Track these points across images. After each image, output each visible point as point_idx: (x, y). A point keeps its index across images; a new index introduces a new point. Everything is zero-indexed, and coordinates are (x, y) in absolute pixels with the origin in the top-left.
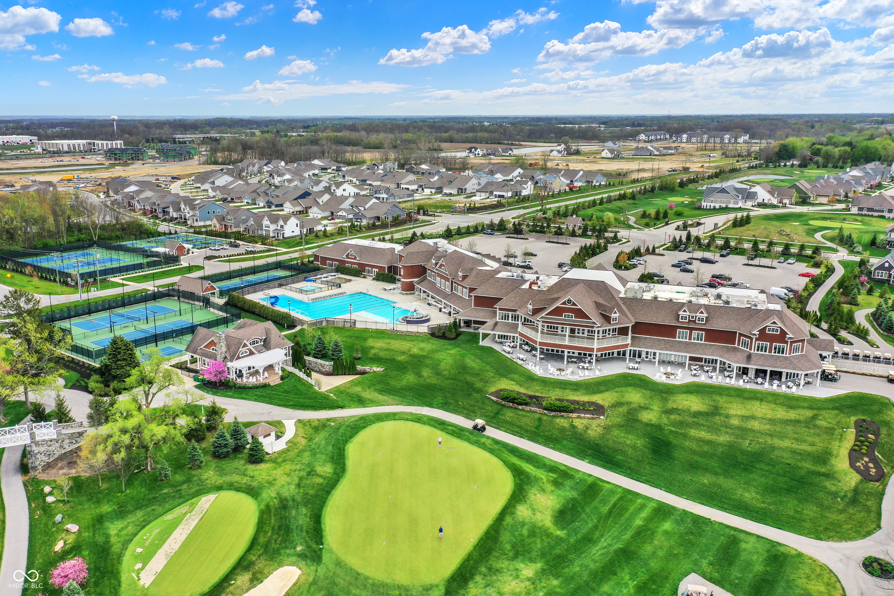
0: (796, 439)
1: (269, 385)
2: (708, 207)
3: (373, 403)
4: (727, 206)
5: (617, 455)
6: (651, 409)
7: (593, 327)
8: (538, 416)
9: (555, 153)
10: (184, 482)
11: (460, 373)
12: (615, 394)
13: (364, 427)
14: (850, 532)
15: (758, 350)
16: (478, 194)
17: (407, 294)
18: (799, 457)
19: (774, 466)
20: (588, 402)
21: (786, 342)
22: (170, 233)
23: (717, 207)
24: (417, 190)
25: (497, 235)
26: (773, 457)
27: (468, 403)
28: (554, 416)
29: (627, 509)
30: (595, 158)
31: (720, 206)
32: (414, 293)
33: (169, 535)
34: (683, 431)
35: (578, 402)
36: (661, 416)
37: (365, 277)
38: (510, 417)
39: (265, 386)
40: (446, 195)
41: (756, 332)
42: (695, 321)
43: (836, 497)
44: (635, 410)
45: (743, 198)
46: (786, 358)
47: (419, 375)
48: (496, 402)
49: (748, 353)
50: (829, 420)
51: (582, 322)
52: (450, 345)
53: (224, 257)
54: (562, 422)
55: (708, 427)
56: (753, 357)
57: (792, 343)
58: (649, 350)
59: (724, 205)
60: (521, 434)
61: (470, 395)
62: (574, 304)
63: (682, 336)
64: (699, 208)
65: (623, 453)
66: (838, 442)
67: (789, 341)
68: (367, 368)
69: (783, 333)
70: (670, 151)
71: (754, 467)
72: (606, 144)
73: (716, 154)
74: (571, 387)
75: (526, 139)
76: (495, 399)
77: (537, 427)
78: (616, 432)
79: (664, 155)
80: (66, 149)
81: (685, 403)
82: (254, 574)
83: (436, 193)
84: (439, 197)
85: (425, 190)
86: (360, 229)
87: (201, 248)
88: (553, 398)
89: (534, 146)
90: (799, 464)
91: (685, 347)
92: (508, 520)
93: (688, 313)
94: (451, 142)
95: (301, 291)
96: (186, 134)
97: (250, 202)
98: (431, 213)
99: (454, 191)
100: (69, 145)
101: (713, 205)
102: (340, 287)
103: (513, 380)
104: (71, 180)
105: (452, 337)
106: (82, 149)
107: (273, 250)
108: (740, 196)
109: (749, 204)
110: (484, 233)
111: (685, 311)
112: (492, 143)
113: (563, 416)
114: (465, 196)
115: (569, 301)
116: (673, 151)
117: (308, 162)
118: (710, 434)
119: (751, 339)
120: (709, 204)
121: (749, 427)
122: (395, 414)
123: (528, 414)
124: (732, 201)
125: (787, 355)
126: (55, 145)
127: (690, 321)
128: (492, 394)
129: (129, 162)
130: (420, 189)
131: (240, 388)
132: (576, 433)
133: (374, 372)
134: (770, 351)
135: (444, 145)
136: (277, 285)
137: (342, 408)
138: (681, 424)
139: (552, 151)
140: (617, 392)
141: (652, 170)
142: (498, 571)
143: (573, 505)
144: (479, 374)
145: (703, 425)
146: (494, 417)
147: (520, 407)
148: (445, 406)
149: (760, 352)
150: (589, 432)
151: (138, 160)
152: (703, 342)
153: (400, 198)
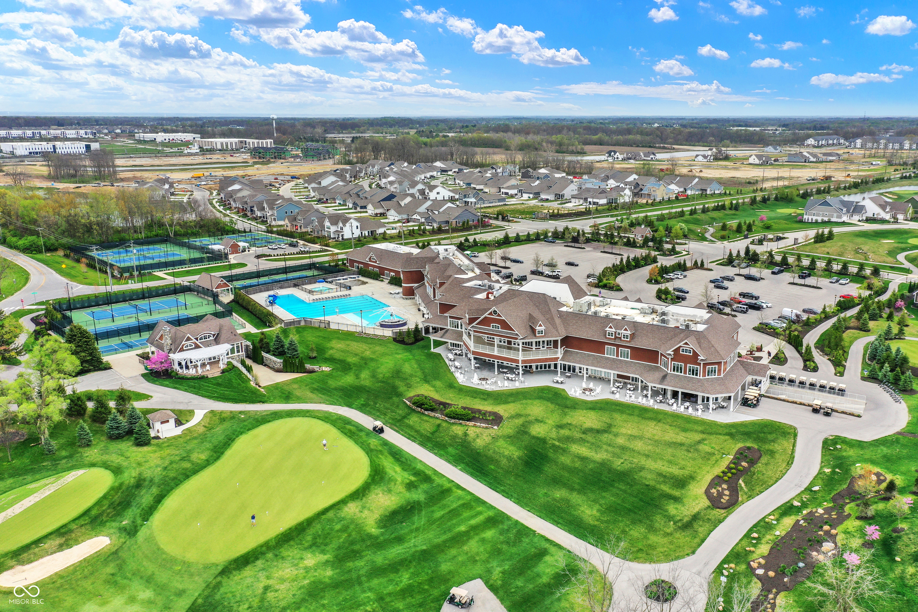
0: (670, 462)
1: (207, 377)
2: (810, 221)
3: (299, 400)
4: (829, 219)
5: (491, 464)
6: (545, 423)
7: (516, 339)
8: (438, 422)
9: (700, 158)
10: (65, 457)
11: (392, 377)
12: (519, 406)
13: (269, 421)
14: (661, 554)
15: (674, 370)
16: (573, 200)
17: (407, 299)
18: (662, 479)
19: (631, 486)
20: (490, 412)
21: (699, 364)
22: (245, 232)
23: (820, 221)
24: (516, 195)
25: (558, 243)
26: (636, 477)
27: (384, 406)
28: (453, 423)
29: (461, 515)
30: (743, 164)
31: (822, 220)
32: (414, 298)
33: (20, 500)
34: (565, 446)
35: (479, 411)
36: (552, 429)
37: (382, 281)
38: (414, 422)
39: (202, 378)
40: (542, 200)
41: (670, 352)
42: (620, 338)
43: (670, 521)
44: (530, 422)
45: (848, 211)
46: (699, 380)
47: (357, 377)
48: (409, 407)
49: (665, 373)
50: (713, 445)
51: (507, 333)
52: (404, 349)
53: (274, 256)
54: (458, 430)
55: (593, 444)
56: (668, 377)
57: (705, 365)
58: (582, 366)
59: (826, 219)
60: (415, 438)
61: (390, 398)
62: (499, 315)
63: (610, 353)
64: (801, 221)
65: (496, 462)
66: (709, 468)
67: (702, 363)
68: (316, 368)
69: (696, 355)
70: (831, 158)
71: (612, 486)
72: (766, 149)
73: (881, 163)
74: (482, 396)
75: (685, 143)
76: (408, 403)
77: (433, 433)
78: (501, 443)
79: (822, 162)
80: (219, 147)
81: (581, 418)
82: (67, 540)
83: (534, 198)
84: (534, 202)
85: (524, 195)
86: (424, 232)
87: (261, 247)
88: (460, 406)
89: (688, 150)
90: (658, 486)
91: (612, 364)
92: (330, 514)
93: (614, 330)
94: (601, 145)
95: (311, 292)
96: (342, 133)
97: (342, 203)
98: (511, 219)
99: (551, 197)
100: (222, 144)
101: (814, 218)
102: (350, 289)
103: (434, 386)
104: (199, 177)
105: (410, 342)
106: (234, 147)
107: (327, 251)
108: (845, 209)
109: (855, 219)
110: (545, 241)
111: (611, 327)
112: (643, 147)
113: (461, 424)
114: (559, 202)
115: (495, 312)
116: (834, 158)
117: (429, 164)
118: (589, 450)
119: (668, 359)
120: (810, 218)
121: (632, 447)
122: (308, 411)
123: (431, 420)
124: (835, 215)
125: (701, 377)
126: (210, 143)
127: (616, 338)
128: (410, 399)
129: (272, 160)
130: (520, 194)
131: (179, 378)
132: (465, 441)
133: (323, 371)
134: (685, 373)
135: (587, 148)
136: (292, 285)
137: (263, 402)
138: (569, 439)
139: (697, 156)
140: (522, 404)
141: (791, 178)
142: (283, 558)
143: (412, 507)
144: (407, 379)
145: (588, 442)
146: (399, 421)
147: (426, 413)
148: (362, 408)
149: (676, 373)
150: (478, 440)
151: (280, 158)
152: (629, 360)
153: (490, 203)
